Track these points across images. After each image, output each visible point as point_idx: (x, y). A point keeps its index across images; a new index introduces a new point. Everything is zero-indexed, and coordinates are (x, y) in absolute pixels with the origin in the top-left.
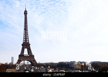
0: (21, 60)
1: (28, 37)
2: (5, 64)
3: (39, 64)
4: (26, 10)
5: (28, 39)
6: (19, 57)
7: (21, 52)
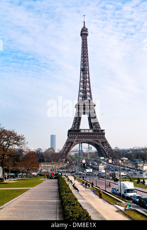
0: (72, 143)
1: (90, 87)
2: (34, 151)
3: (115, 152)
4: (84, 26)
5: (90, 91)
6: (68, 135)
7: (74, 124)
